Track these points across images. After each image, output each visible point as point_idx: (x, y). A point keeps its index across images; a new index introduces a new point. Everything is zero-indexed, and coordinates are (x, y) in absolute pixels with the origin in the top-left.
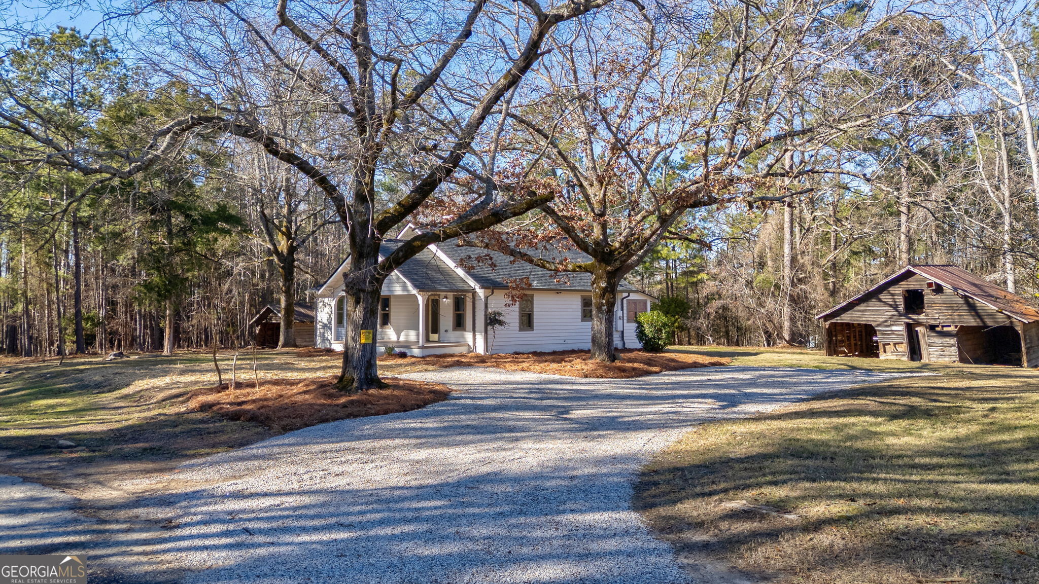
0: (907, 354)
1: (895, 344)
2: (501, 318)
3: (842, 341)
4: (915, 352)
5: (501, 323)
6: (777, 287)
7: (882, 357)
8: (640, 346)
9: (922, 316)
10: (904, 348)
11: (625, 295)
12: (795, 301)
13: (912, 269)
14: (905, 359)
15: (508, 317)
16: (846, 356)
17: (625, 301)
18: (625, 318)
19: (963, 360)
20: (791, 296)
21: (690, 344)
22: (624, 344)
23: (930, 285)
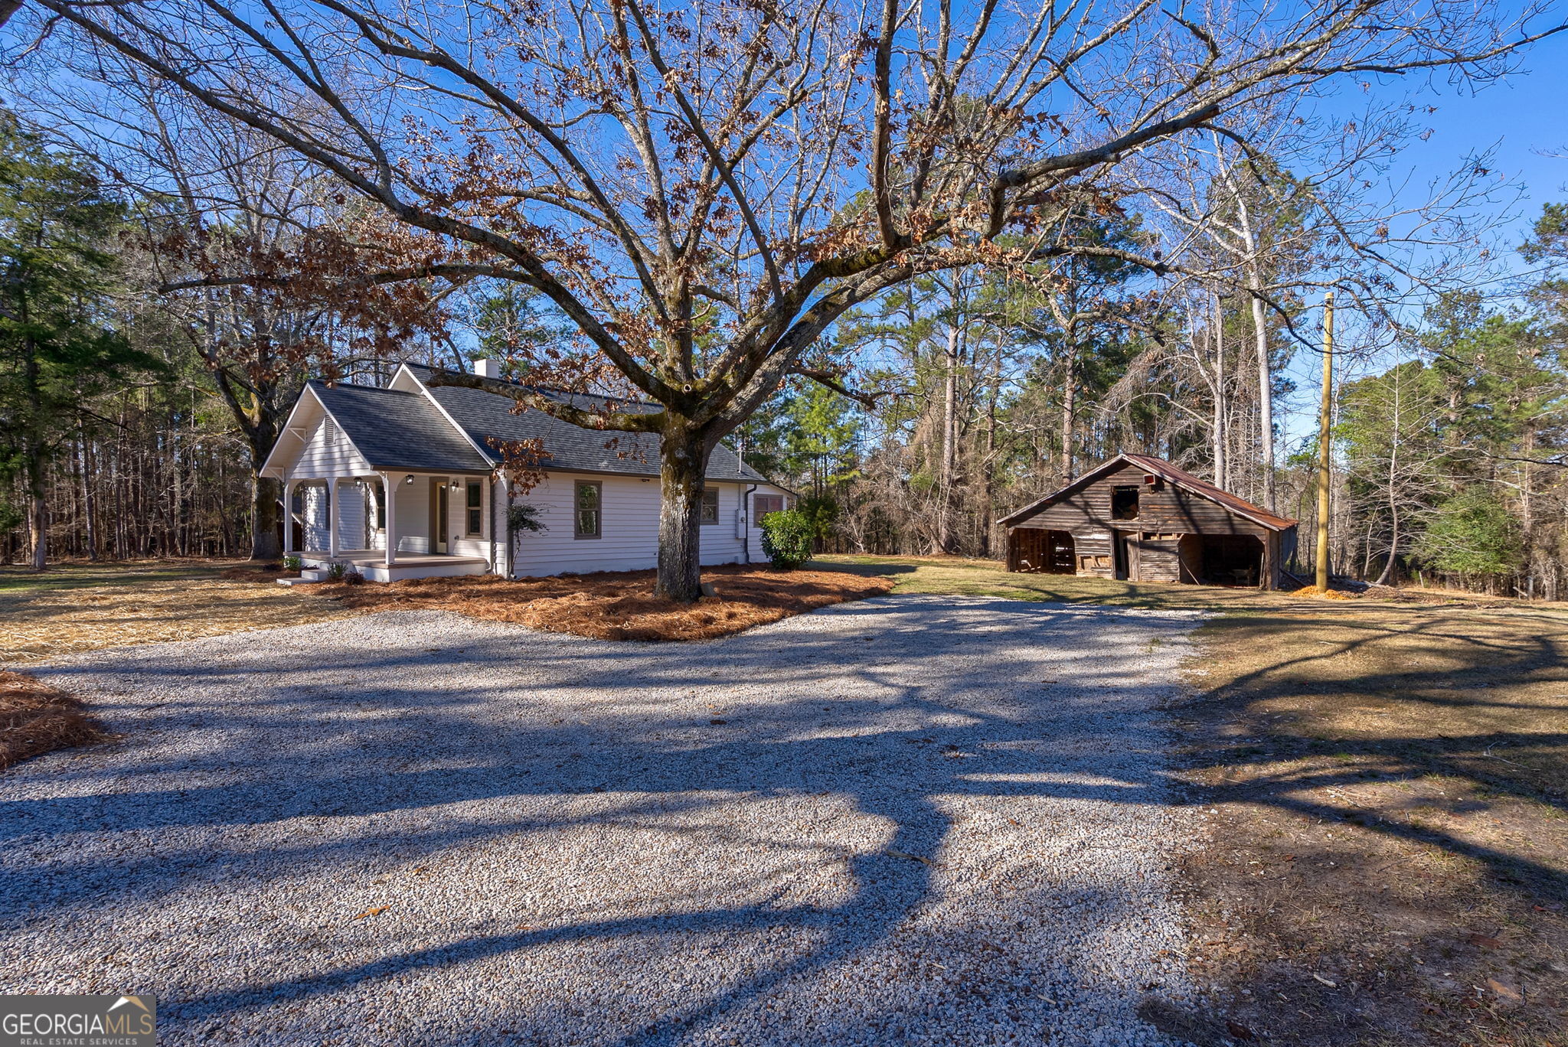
0: (1112, 570)
1: (1097, 558)
2: (533, 518)
3: (1026, 552)
4: (1122, 569)
5: (534, 526)
6: (936, 488)
7: (1080, 574)
8: (768, 559)
9: (1135, 520)
10: (1108, 562)
11: (750, 487)
12: (956, 503)
13: (1126, 458)
14: (1109, 577)
15: (546, 516)
16: (1030, 572)
17: (751, 496)
18: (751, 520)
19: (1185, 579)
20: (951, 497)
21: (838, 552)
22: (748, 556)
23: (1148, 479)
